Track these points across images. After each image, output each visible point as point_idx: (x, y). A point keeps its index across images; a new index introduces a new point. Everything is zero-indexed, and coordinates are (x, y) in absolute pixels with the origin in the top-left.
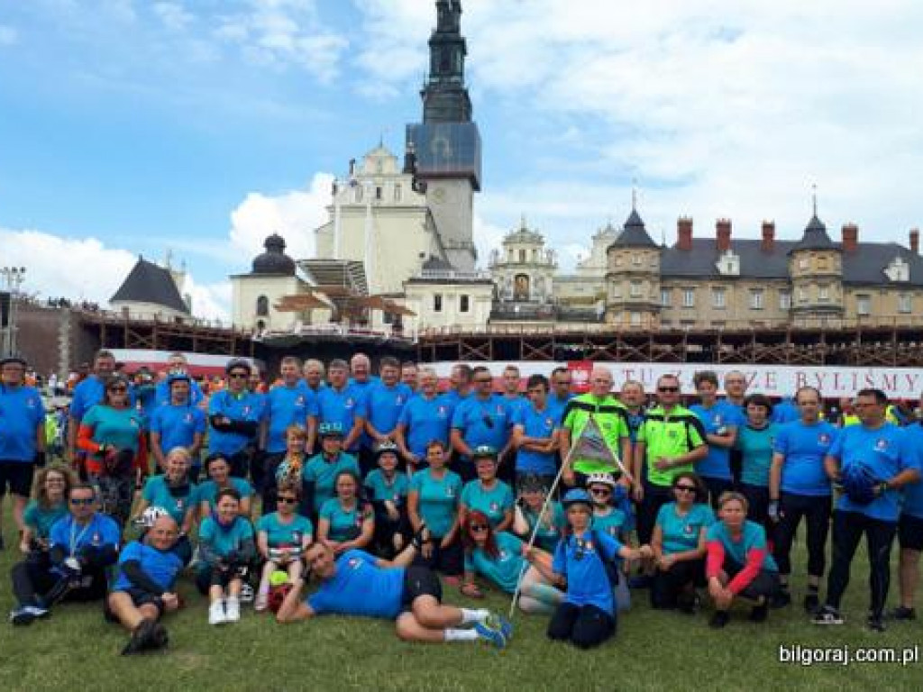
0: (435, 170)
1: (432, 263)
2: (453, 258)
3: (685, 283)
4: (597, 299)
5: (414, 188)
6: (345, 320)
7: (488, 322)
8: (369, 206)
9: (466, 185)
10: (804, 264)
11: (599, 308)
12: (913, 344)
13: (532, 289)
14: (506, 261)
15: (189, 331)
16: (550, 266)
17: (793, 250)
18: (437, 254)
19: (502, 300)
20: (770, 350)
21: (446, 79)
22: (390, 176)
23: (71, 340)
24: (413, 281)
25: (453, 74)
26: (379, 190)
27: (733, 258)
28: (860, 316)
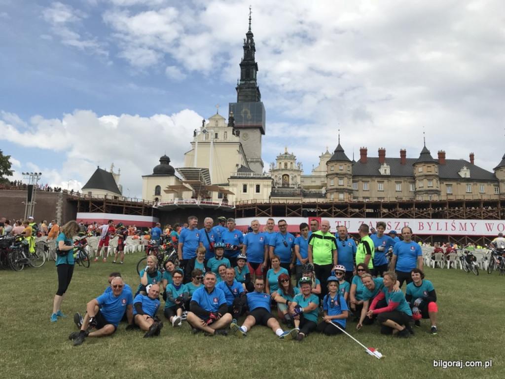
0: (243, 124)
1: (242, 169)
2: (252, 166)
3: (364, 179)
4: (322, 187)
5: (233, 134)
6: (200, 198)
7: (270, 198)
8: (212, 142)
9: (258, 132)
10: (420, 170)
11: (323, 191)
12: (473, 208)
13: (291, 182)
14: (278, 168)
15: (122, 203)
16: (299, 171)
17: (415, 163)
18: (245, 165)
19: (276, 187)
20: (406, 211)
21: (248, 82)
22: (222, 128)
23: (62, 208)
24: (232, 178)
25: (251, 80)
26: (216, 134)
27: (387, 167)
28: (448, 194)
